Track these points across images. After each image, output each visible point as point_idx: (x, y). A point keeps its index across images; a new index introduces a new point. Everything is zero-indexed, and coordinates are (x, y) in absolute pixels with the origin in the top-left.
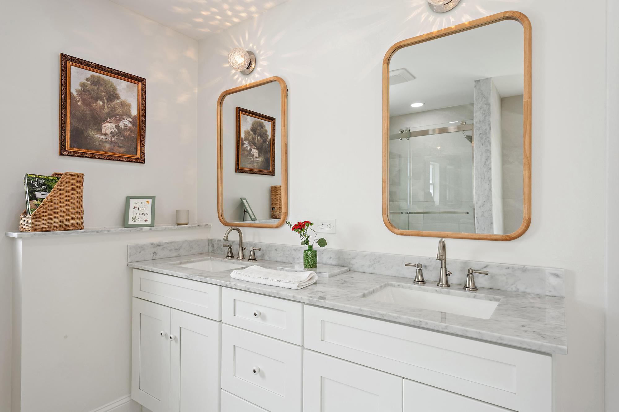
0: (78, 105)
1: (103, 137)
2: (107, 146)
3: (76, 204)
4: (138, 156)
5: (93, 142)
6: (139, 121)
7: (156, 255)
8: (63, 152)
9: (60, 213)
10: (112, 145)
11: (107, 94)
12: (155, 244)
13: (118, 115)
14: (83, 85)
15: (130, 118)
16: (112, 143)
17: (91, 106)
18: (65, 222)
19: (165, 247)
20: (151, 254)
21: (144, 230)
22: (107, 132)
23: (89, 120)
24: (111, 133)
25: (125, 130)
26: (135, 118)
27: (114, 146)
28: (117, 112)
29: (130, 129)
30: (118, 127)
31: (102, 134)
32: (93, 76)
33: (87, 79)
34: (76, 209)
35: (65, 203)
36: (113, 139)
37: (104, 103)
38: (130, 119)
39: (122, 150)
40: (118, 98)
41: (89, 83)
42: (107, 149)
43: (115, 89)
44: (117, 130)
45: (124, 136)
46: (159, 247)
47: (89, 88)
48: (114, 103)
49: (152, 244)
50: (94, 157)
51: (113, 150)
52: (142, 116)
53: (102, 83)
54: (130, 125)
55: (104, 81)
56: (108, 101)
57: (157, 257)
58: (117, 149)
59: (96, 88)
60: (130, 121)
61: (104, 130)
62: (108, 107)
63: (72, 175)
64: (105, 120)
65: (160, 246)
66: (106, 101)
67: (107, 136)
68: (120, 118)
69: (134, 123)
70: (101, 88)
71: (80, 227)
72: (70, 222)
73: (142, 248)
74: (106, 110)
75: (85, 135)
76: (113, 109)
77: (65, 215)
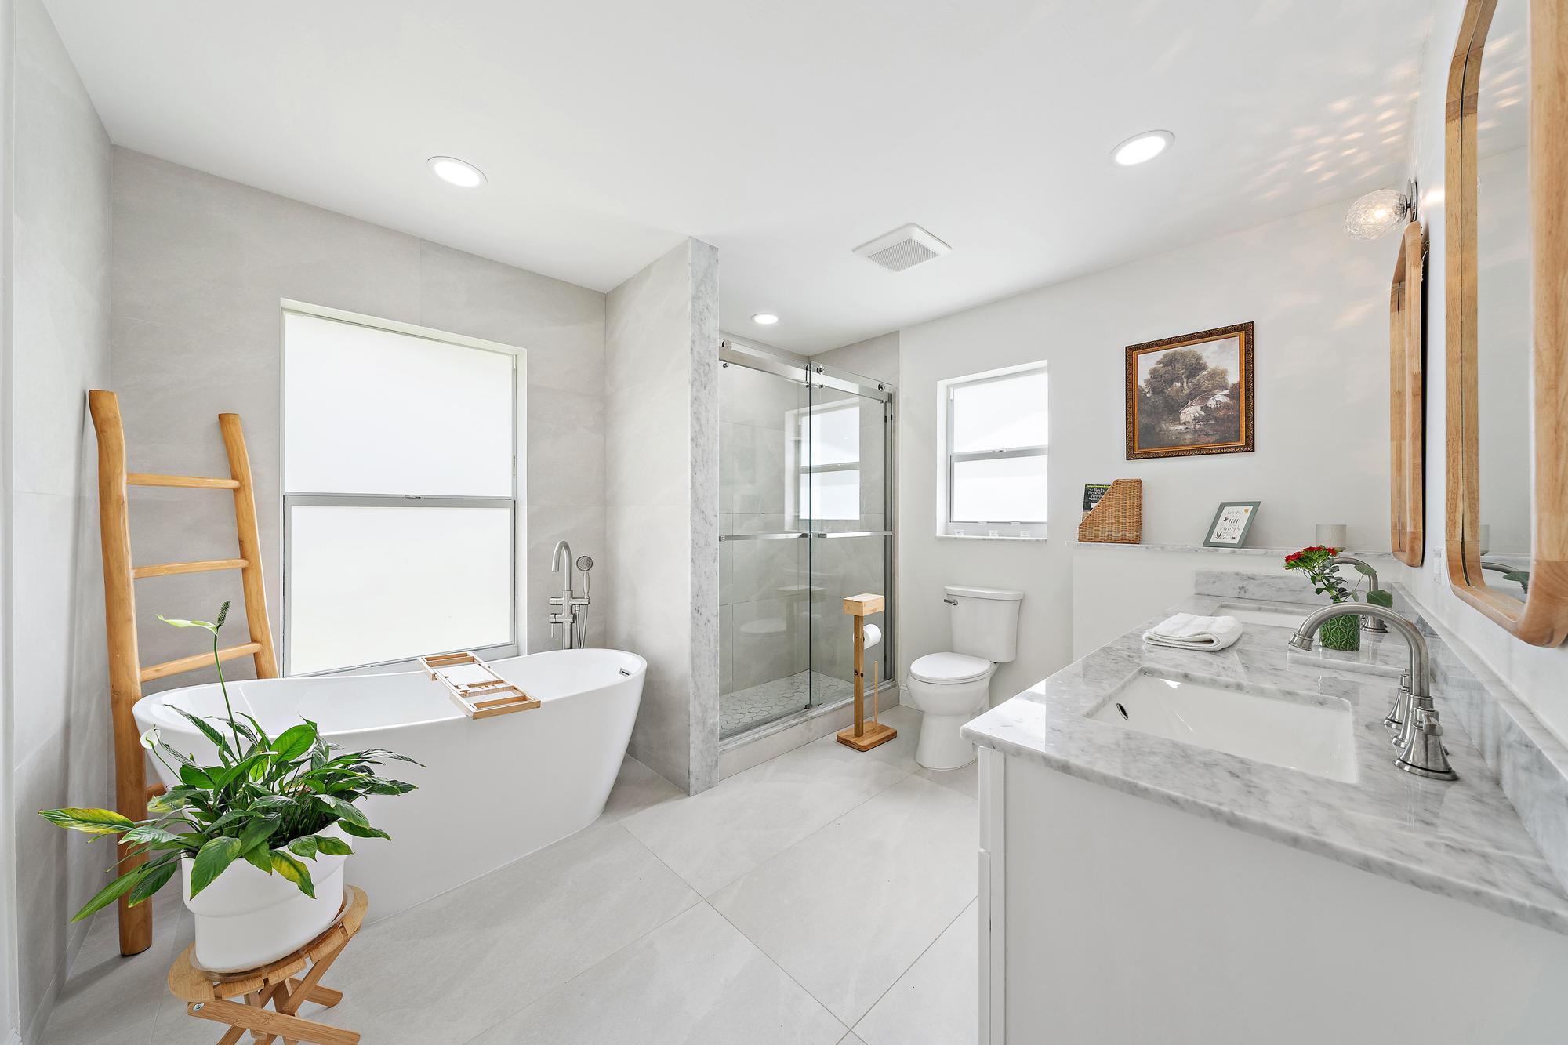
0: (1148, 398)
1: (1183, 427)
2: (1189, 437)
3: (1128, 514)
4: (1243, 442)
5: (1168, 437)
6: (1243, 390)
7: (1245, 592)
8: (1131, 455)
9: (1108, 524)
10: (1196, 435)
11: (1187, 369)
12: (1243, 575)
13: (1205, 392)
14: (1153, 372)
15: (1227, 389)
16: (1195, 431)
17: (1165, 393)
18: (1113, 533)
19: (1265, 583)
20: (1234, 588)
21: (1219, 552)
22: (1187, 420)
23: (1163, 410)
24: (1194, 420)
25: (1217, 409)
26: (1236, 387)
27: (1199, 435)
28: (1203, 388)
29: (1226, 406)
30: (1206, 408)
31: (1180, 424)
32: (1165, 356)
33: (1159, 362)
34: (1128, 521)
35: (1114, 514)
36: (1198, 426)
37: (1182, 383)
38: (1226, 392)
39: (1212, 439)
40: (1204, 368)
41: (1162, 365)
42: (1187, 442)
43: (1199, 358)
44: (1203, 413)
45: (1215, 419)
46: (1252, 581)
47: (1161, 371)
48: (1198, 378)
49: (1237, 574)
50: (1167, 455)
51: (1198, 441)
52: (1247, 381)
53: (1179, 358)
54: (1225, 400)
55: (1182, 354)
56: (1188, 379)
57: (1248, 595)
58: (1204, 439)
59: (1170, 368)
60: (1225, 395)
61: (1183, 418)
62: (1188, 386)
63: (1123, 481)
64: (1185, 405)
65: (1254, 579)
66: (1185, 380)
67: (1188, 426)
68: (1210, 393)
69: (1234, 394)
70: (1178, 365)
71: (1136, 541)
72: (1121, 534)
73: (1218, 577)
74: (1187, 391)
75: (1158, 429)
76: (1198, 385)
77: (1114, 526)
